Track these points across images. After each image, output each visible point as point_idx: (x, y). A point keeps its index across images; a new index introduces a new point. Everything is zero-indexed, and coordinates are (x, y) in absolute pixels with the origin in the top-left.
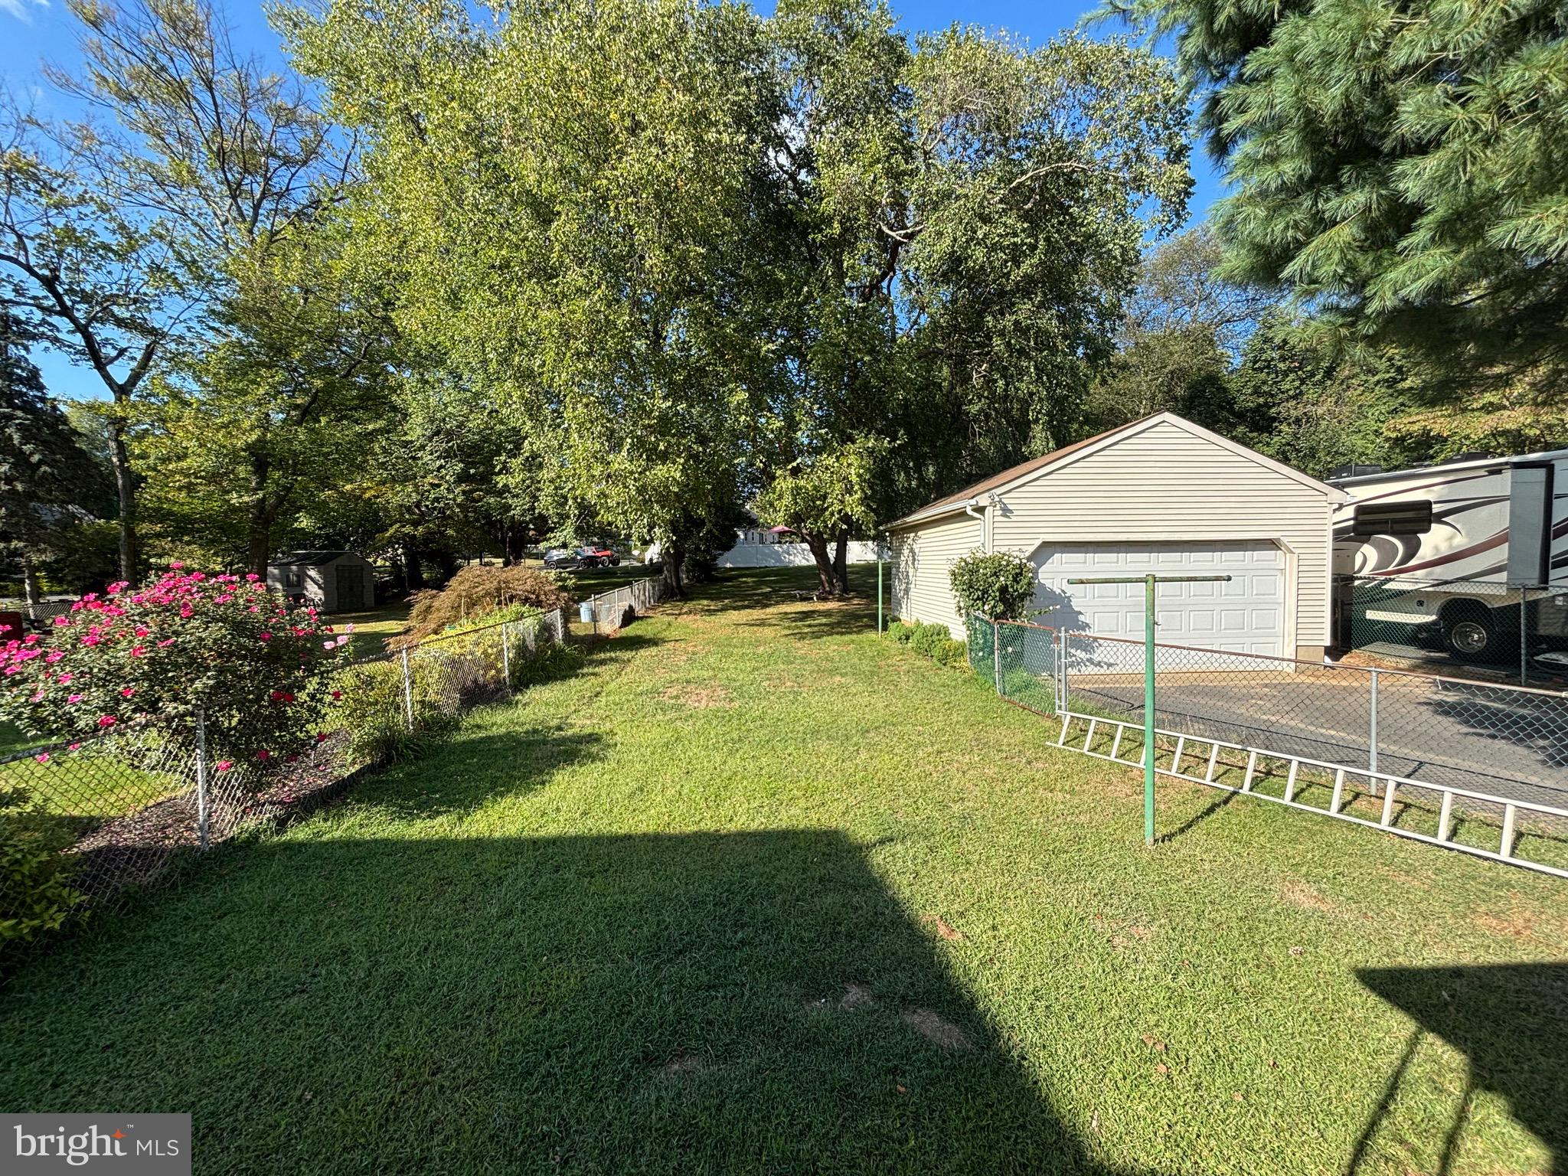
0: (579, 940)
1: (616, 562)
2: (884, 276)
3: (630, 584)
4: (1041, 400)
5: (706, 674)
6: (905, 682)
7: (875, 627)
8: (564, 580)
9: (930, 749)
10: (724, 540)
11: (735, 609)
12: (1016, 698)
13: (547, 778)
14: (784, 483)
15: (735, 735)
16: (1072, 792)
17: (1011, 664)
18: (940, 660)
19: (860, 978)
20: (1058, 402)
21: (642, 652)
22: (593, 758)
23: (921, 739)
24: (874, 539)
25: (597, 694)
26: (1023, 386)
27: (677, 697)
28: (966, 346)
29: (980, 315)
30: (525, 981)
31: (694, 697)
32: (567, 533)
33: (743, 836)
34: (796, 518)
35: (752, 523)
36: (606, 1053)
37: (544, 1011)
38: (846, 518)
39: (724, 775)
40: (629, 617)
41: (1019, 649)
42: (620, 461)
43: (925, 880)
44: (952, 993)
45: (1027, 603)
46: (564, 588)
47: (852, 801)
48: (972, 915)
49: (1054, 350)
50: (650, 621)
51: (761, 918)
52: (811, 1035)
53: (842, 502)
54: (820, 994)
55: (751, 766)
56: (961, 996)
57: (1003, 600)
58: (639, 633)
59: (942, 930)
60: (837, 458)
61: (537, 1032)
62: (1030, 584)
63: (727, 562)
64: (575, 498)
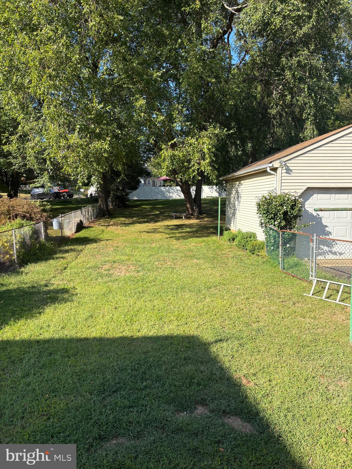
0: (64, 387)
1: (71, 196)
2: (225, 33)
3: (80, 208)
4: (310, 107)
5: (124, 258)
6: (231, 263)
7: (216, 233)
8: (45, 205)
9: (243, 297)
10: (133, 184)
11: (140, 223)
12: (290, 271)
13: (42, 310)
14: (166, 153)
15: (141, 290)
16: (315, 318)
17: (288, 253)
18: (250, 251)
19: (203, 403)
20: (319, 108)
21: (88, 246)
22: (66, 301)
23: (238, 292)
24: (216, 185)
25: (65, 268)
26: (300, 99)
27: (109, 270)
28: (270, 74)
29: (279, 56)
30: (38, 405)
31: (118, 270)
32: (45, 179)
33: (146, 339)
34: (174, 172)
35: (148, 174)
36: (80, 435)
37: (49, 419)
38: (201, 173)
39: (135, 309)
40: (80, 227)
41: (293, 245)
42: (74, 138)
43: (237, 359)
44: (247, 409)
45: (298, 221)
46: (44, 211)
47: (201, 322)
48: (259, 375)
49: (319, 78)
50: (92, 229)
51: (155, 376)
52: (179, 427)
53: (199, 164)
54: (184, 409)
55: (149, 304)
56: (252, 411)
57: (285, 219)
58: (86, 235)
59: (244, 381)
60: (197, 139)
61: (46, 427)
62: (300, 210)
63: (134, 196)
64: (50, 160)
